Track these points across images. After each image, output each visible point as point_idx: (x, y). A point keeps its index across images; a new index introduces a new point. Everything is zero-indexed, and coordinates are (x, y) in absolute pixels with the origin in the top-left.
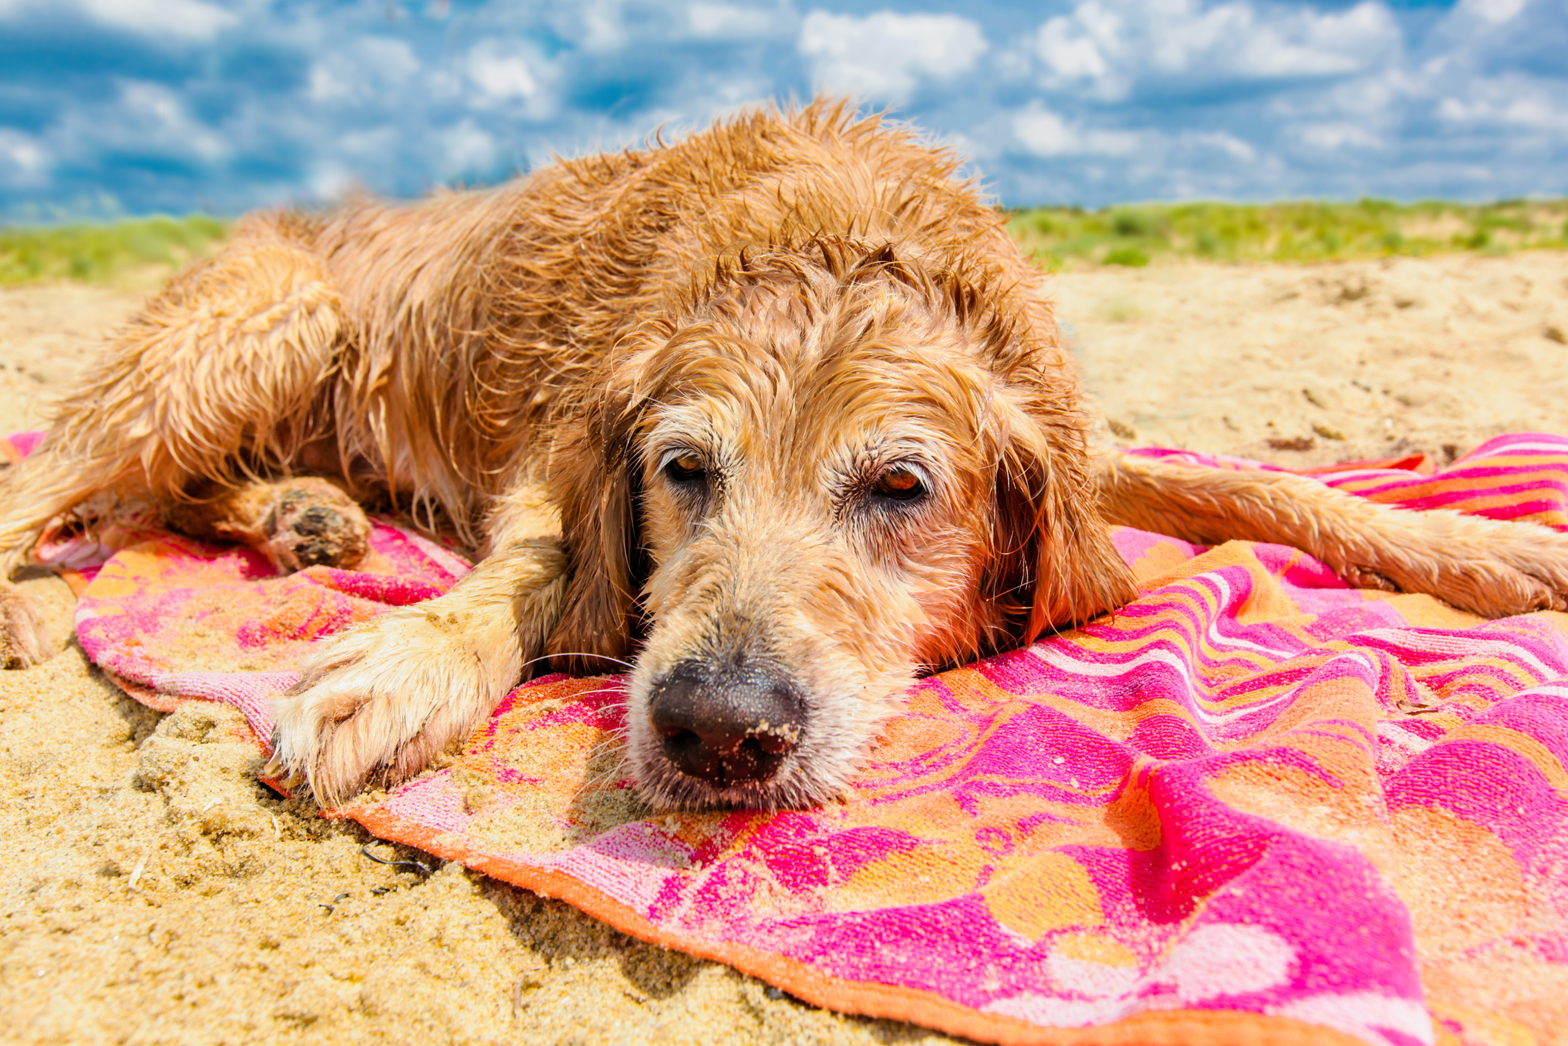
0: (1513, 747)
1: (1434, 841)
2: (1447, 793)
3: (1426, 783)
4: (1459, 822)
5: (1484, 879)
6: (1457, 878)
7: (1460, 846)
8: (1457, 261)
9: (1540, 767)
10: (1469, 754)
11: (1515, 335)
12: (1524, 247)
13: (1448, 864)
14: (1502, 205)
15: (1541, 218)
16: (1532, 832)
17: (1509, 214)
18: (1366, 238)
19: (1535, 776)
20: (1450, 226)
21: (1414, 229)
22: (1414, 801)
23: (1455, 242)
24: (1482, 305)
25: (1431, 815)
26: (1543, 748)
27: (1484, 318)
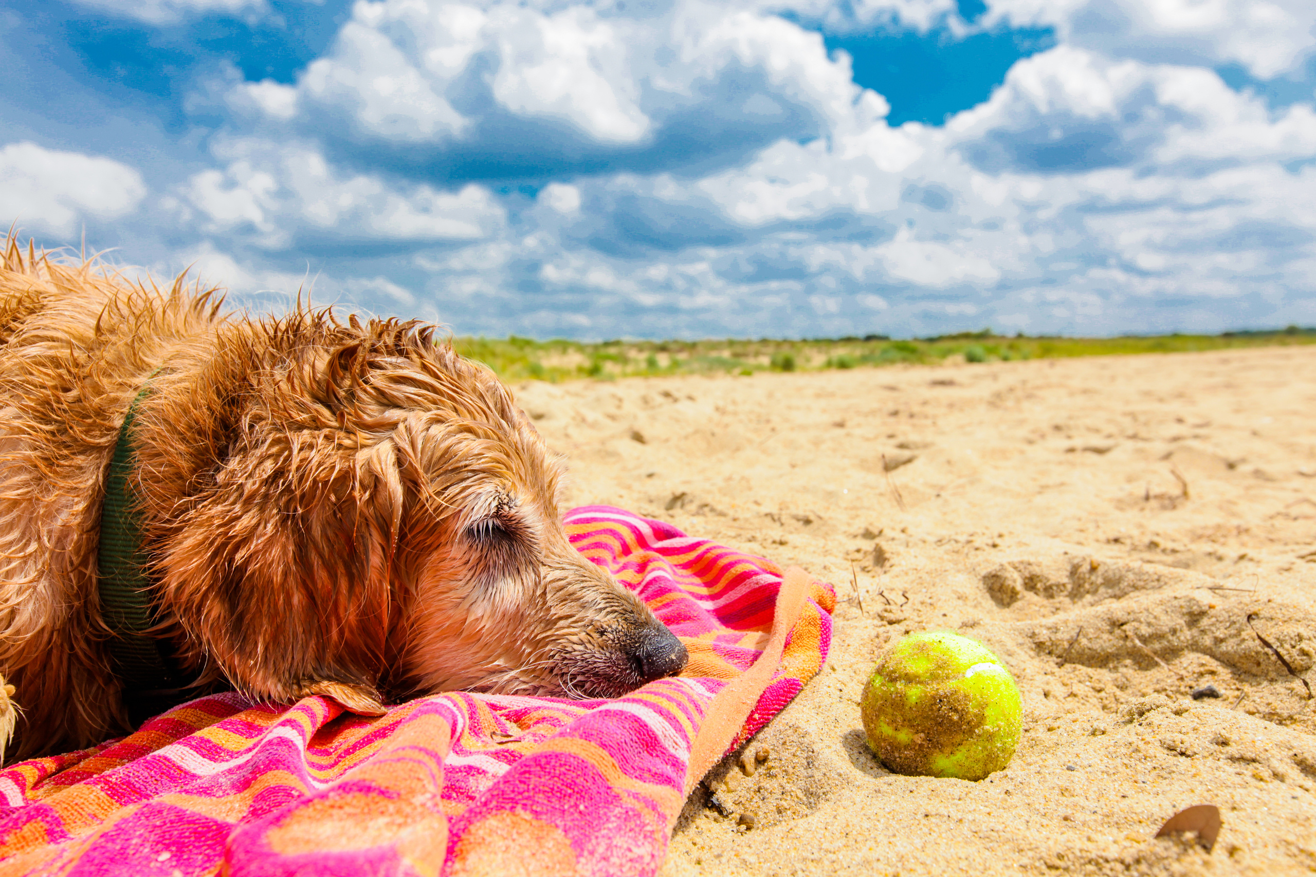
0: (583, 755)
1: (514, 840)
2: (528, 798)
3: (513, 791)
4: (535, 822)
5: (547, 867)
6: (527, 869)
7: (533, 843)
8: (578, 385)
9: (602, 770)
10: (548, 763)
11: (613, 437)
12: (625, 375)
13: (522, 860)
14: (607, 344)
15: (633, 354)
16: (589, 823)
17: (612, 351)
18: (517, 367)
19: (596, 778)
20: (575, 359)
21: (551, 361)
22: (502, 808)
23: (580, 370)
24: (591, 416)
25: (514, 818)
26: (605, 753)
27: (594, 426)
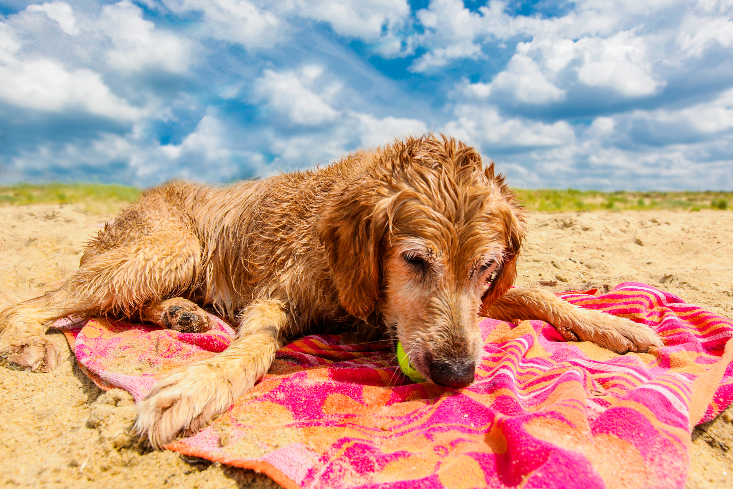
0: (637, 409)
1: (611, 448)
2: (614, 428)
3: (606, 424)
4: (620, 440)
5: (630, 463)
6: (620, 463)
7: (621, 450)
8: (603, 213)
9: (647, 417)
10: (621, 412)
11: (625, 241)
12: (625, 208)
13: (617, 458)
14: (617, 193)
15: (630, 198)
16: (646, 443)
17: (619, 196)
18: (571, 203)
19: (646, 421)
20: (599, 200)
21: (588, 201)
22: (602, 432)
23: (602, 206)
24: (613, 230)
25: (609, 438)
26: (647, 409)
27: (614, 235)
